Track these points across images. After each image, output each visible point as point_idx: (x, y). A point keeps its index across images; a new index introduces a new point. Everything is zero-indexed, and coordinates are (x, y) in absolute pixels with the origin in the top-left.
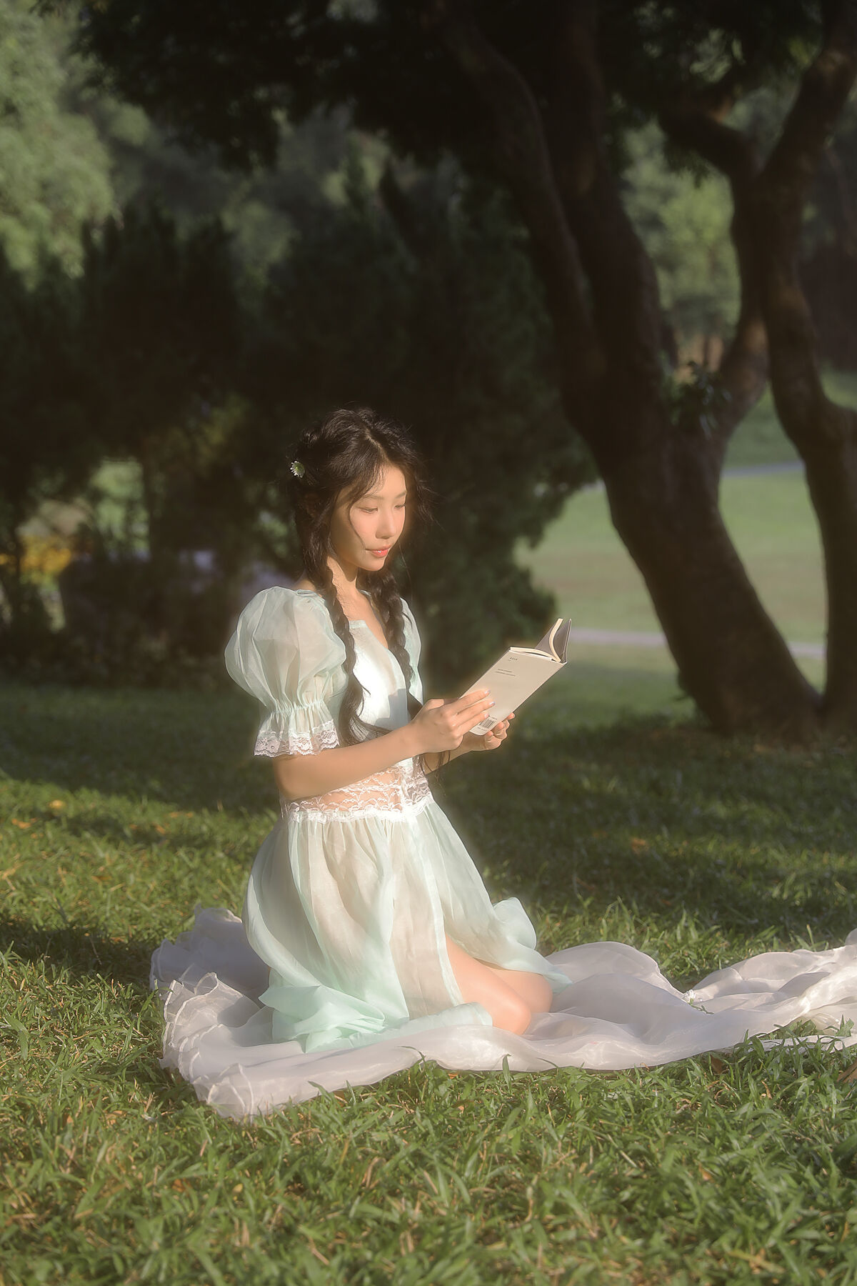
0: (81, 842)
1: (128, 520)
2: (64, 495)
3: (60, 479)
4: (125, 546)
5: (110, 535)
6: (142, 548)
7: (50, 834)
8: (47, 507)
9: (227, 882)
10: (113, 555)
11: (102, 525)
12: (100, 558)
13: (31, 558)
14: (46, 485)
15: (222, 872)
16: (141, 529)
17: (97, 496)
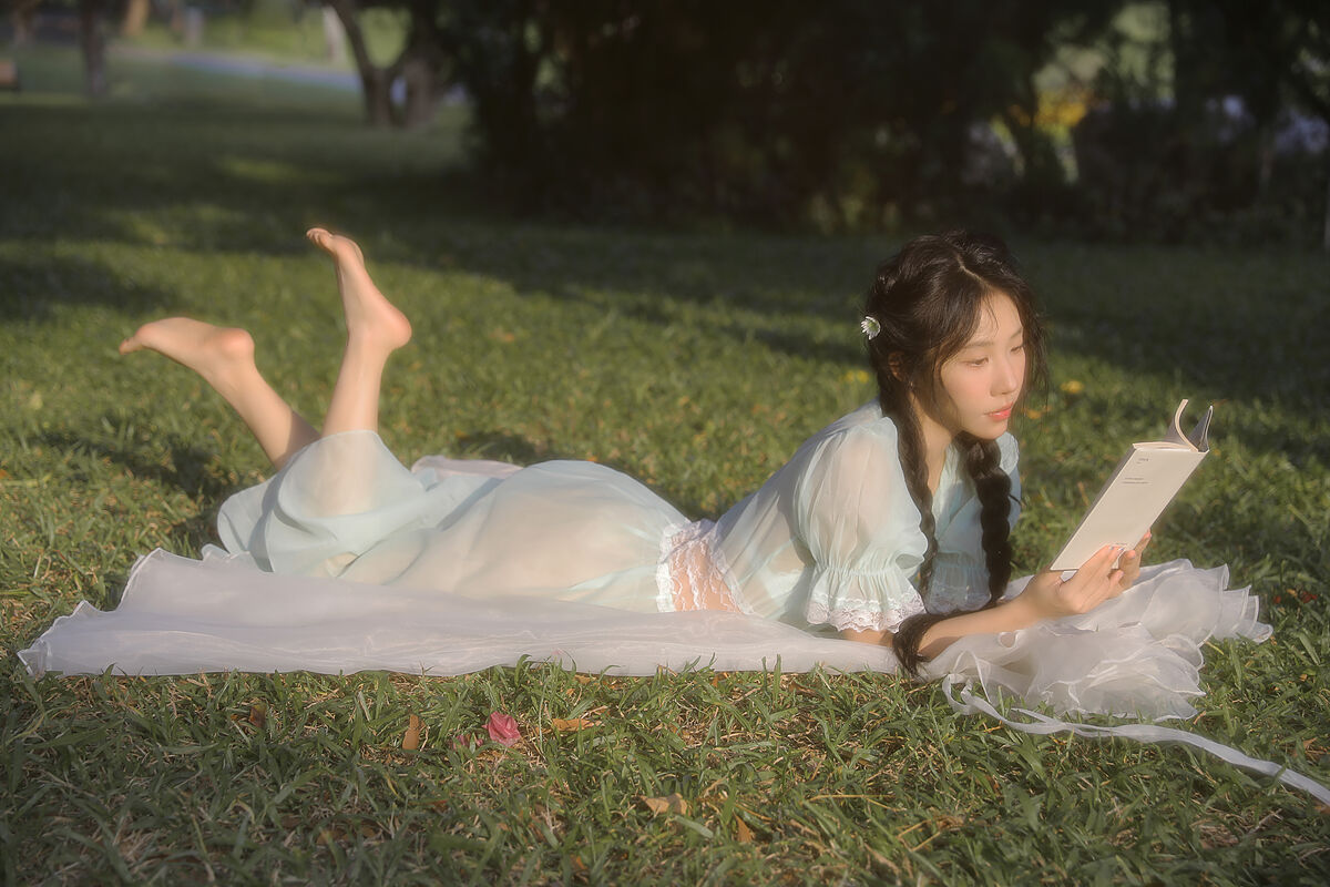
0: (1105, 441)
1: (1152, 62)
2: (1083, 40)
3: (1080, 21)
4: (1148, 93)
5: (1132, 79)
6: (1166, 96)
7: (1065, 428)
8: (1065, 53)
9: (1298, 504)
10: (1134, 102)
11: (1124, 69)
12: (1121, 105)
13: (1046, 109)
14: (1064, 29)
15: (1292, 490)
16: (1166, 72)
17: (1118, 40)
